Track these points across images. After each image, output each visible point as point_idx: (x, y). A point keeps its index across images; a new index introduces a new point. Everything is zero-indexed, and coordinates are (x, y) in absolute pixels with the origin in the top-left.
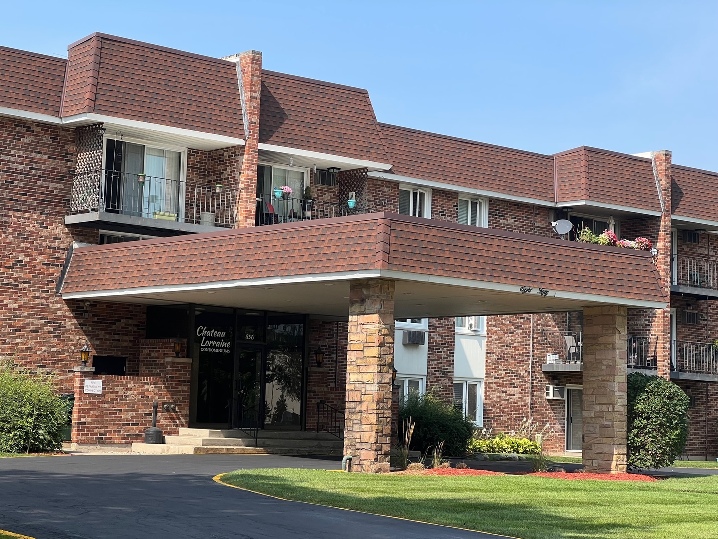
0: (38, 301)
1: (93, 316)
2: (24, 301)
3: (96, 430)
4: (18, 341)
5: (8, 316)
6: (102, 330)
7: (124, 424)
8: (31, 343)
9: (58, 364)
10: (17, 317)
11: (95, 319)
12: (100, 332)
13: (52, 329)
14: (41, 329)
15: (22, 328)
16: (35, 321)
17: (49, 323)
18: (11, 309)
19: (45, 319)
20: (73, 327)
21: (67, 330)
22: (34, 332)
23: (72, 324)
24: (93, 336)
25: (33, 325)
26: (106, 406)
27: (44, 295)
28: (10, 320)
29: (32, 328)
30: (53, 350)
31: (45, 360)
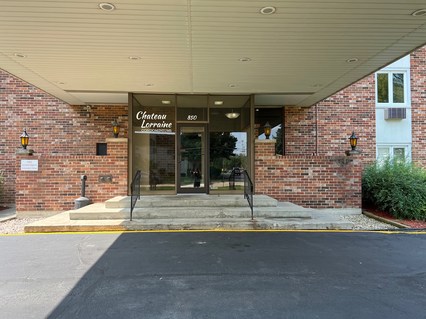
0: (49, 108)
1: (95, 115)
2: (38, 108)
3: (34, 201)
4: (36, 136)
5: (27, 119)
6: (103, 125)
7: (61, 195)
8: (46, 137)
9: (68, 150)
10: (34, 119)
11: (97, 118)
12: (101, 126)
13: (62, 127)
14: (53, 127)
15: (39, 126)
16: (48, 122)
17: (59, 122)
18: (29, 115)
19: (56, 120)
20: (79, 124)
21: (74, 127)
22: (48, 129)
23: (78, 122)
24: (95, 129)
25: (47, 124)
26: (44, 180)
27: (54, 103)
28: (28, 122)
29: (46, 127)
30: (63, 140)
31: (58, 148)
